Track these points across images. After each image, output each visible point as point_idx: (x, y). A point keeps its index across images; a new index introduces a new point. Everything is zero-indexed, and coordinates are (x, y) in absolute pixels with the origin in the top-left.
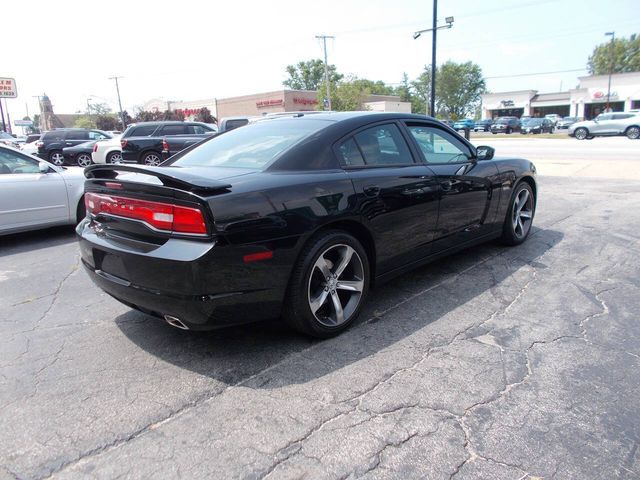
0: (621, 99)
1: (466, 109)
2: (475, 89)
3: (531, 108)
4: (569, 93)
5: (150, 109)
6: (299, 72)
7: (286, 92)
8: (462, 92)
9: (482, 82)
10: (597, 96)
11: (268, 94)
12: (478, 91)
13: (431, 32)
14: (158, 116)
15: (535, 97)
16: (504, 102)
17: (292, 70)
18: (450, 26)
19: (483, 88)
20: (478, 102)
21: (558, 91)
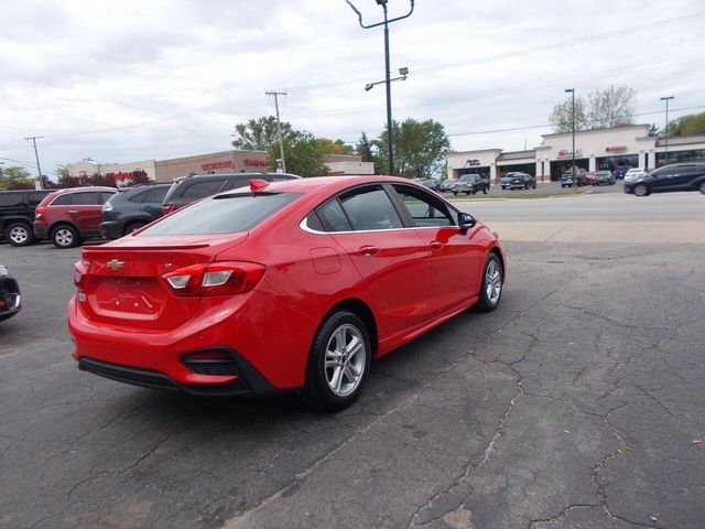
0: (585, 157)
1: (432, 168)
2: (440, 147)
3: (497, 167)
4: (534, 151)
5: (75, 173)
6: (249, 131)
7: (235, 153)
8: (427, 151)
9: (445, 140)
10: (561, 154)
11: (215, 154)
12: (443, 149)
13: (385, 84)
14: (86, 181)
15: (501, 156)
16: (469, 161)
17: (241, 129)
18: (404, 79)
19: (448, 145)
20: (443, 162)
21: (523, 150)
